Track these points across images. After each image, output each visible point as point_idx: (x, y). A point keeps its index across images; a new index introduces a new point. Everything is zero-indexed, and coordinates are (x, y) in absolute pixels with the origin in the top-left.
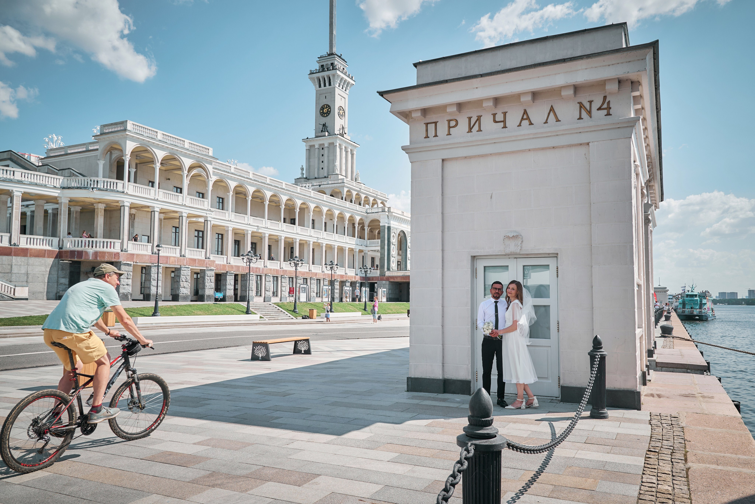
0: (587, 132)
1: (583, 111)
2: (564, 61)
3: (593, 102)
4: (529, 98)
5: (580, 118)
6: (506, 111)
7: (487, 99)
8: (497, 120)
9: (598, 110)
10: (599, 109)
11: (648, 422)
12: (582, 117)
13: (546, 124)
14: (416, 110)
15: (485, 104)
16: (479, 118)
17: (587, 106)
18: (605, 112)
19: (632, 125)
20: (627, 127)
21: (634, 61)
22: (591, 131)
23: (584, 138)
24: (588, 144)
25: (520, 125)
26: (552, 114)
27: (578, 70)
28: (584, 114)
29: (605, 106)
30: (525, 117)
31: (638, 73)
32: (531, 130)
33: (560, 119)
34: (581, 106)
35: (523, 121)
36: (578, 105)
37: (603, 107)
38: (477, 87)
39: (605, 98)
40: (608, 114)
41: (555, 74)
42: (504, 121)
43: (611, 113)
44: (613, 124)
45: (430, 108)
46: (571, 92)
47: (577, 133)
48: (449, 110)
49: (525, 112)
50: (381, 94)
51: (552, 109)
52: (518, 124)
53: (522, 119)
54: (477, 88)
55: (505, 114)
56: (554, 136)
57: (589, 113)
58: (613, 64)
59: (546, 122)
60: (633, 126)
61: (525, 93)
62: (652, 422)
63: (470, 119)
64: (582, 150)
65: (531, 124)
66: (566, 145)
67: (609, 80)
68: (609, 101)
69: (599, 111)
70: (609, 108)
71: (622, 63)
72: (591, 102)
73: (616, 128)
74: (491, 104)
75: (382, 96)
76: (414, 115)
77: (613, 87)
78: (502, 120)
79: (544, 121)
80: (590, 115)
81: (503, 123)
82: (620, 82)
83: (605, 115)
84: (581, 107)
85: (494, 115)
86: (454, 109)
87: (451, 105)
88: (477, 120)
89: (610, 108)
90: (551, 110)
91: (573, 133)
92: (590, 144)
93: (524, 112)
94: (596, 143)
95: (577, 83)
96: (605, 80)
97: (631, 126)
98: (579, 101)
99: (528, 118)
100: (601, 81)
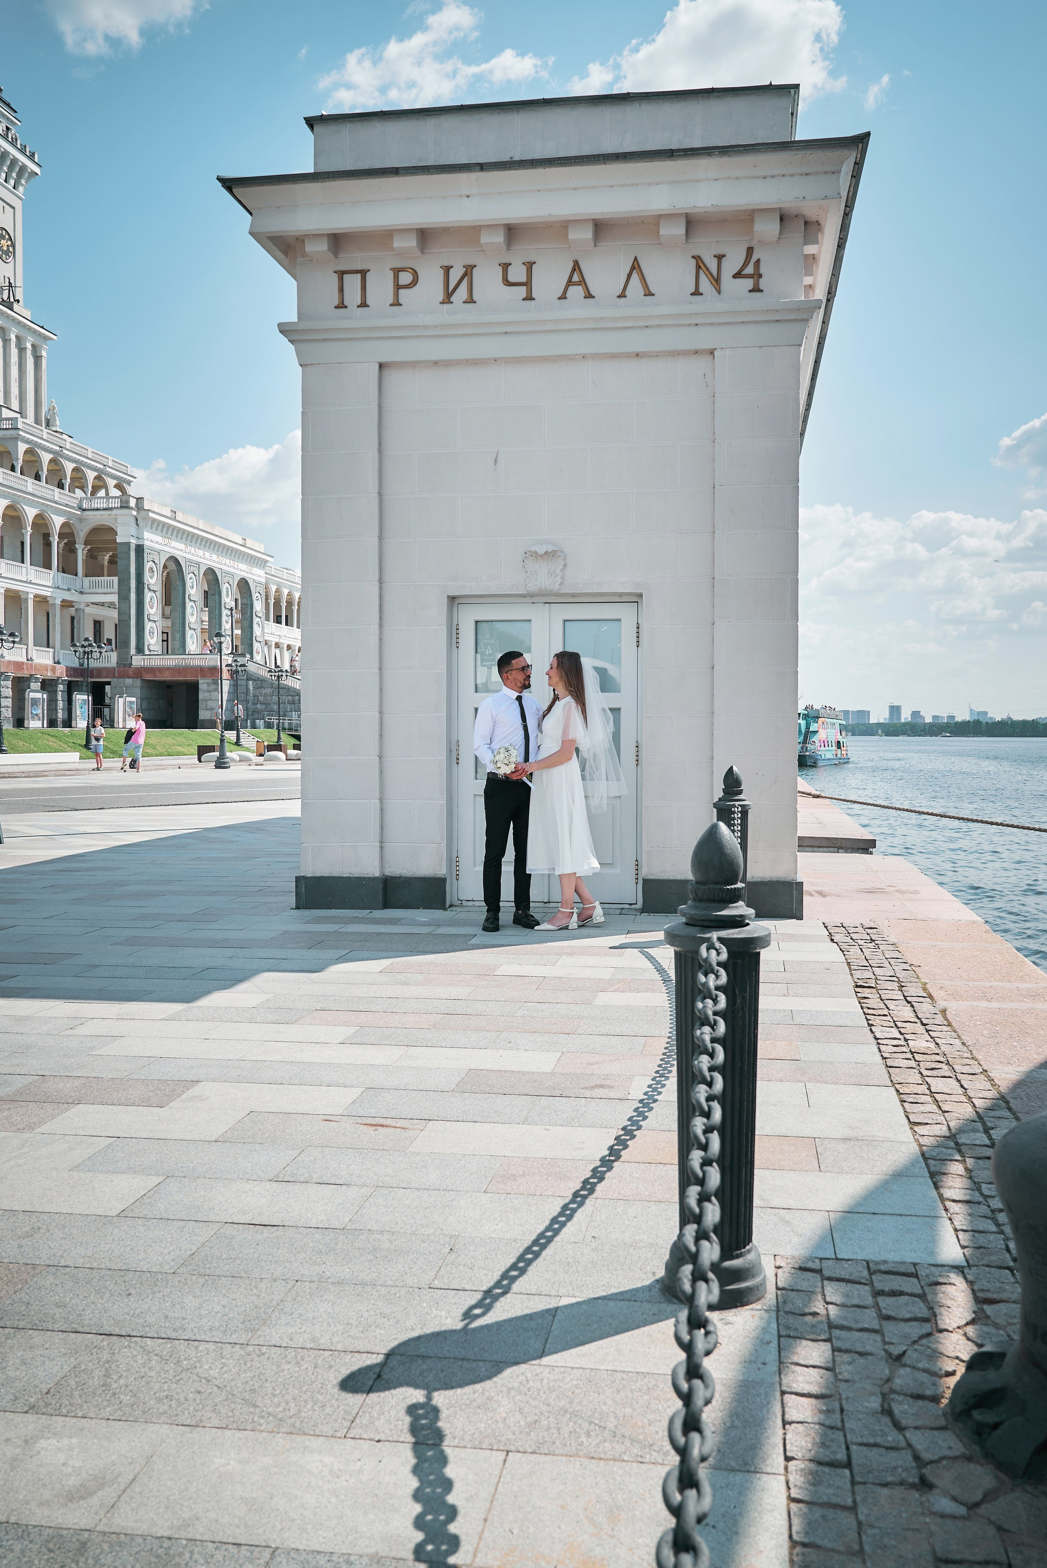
0: (711, 324)
1: (703, 278)
2: (670, 154)
3: (724, 259)
4: (588, 234)
5: (697, 293)
6: (533, 260)
7: (492, 227)
8: (511, 279)
9: (735, 276)
10: (738, 275)
11: (828, 939)
12: (701, 290)
13: (622, 299)
14: (316, 236)
15: (485, 239)
16: (469, 271)
17: (712, 265)
18: (749, 283)
19: (805, 317)
20: (795, 320)
21: (816, 174)
22: (719, 324)
23: (704, 339)
24: (712, 352)
25: (563, 297)
26: (635, 276)
27: (697, 181)
28: (705, 284)
29: (750, 270)
30: (576, 278)
31: (825, 202)
32: (588, 310)
33: (653, 291)
34: (700, 264)
35: (571, 288)
36: (694, 261)
37: (745, 272)
38: (468, 193)
39: (750, 250)
40: (756, 289)
41: (649, 184)
42: (528, 284)
43: (761, 288)
44: (767, 311)
45: (348, 234)
46: (680, 230)
47: (689, 325)
48: (399, 243)
49: (576, 267)
50: (228, 184)
51: (636, 266)
52: (560, 294)
53: (570, 282)
54: (468, 196)
55: (530, 266)
56: (641, 327)
57: (716, 281)
58: (772, 177)
59: (622, 295)
60: (807, 320)
61: (578, 222)
62: (836, 939)
63: (447, 269)
64: (700, 364)
65: (589, 296)
66: (665, 352)
67: (763, 210)
68: (758, 261)
69: (738, 280)
70: (757, 275)
71: (792, 175)
72: (720, 258)
73: (771, 321)
74: (499, 238)
75: (230, 189)
76: (310, 247)
77: (768, 228)
78: (524, 279)
79: (619, 292)
80: (717, 287)
81: (524, 288)
82: (783, 218)
83: (750, 291)
84: (698, 267)
85: (505, 267)
86: (411, 242)
87: (404, 231)
88: (465, 274)
89: (760, 276)
90: (633, 268)
91: (681, 325)
92: (716, 353)
93: (574, 266)
94: (728, 352)
95: (695, 211)
96: (754, 211)
97: (802, 320)
98: (695, 254)
99: (583, 282)
100: (745, 211)
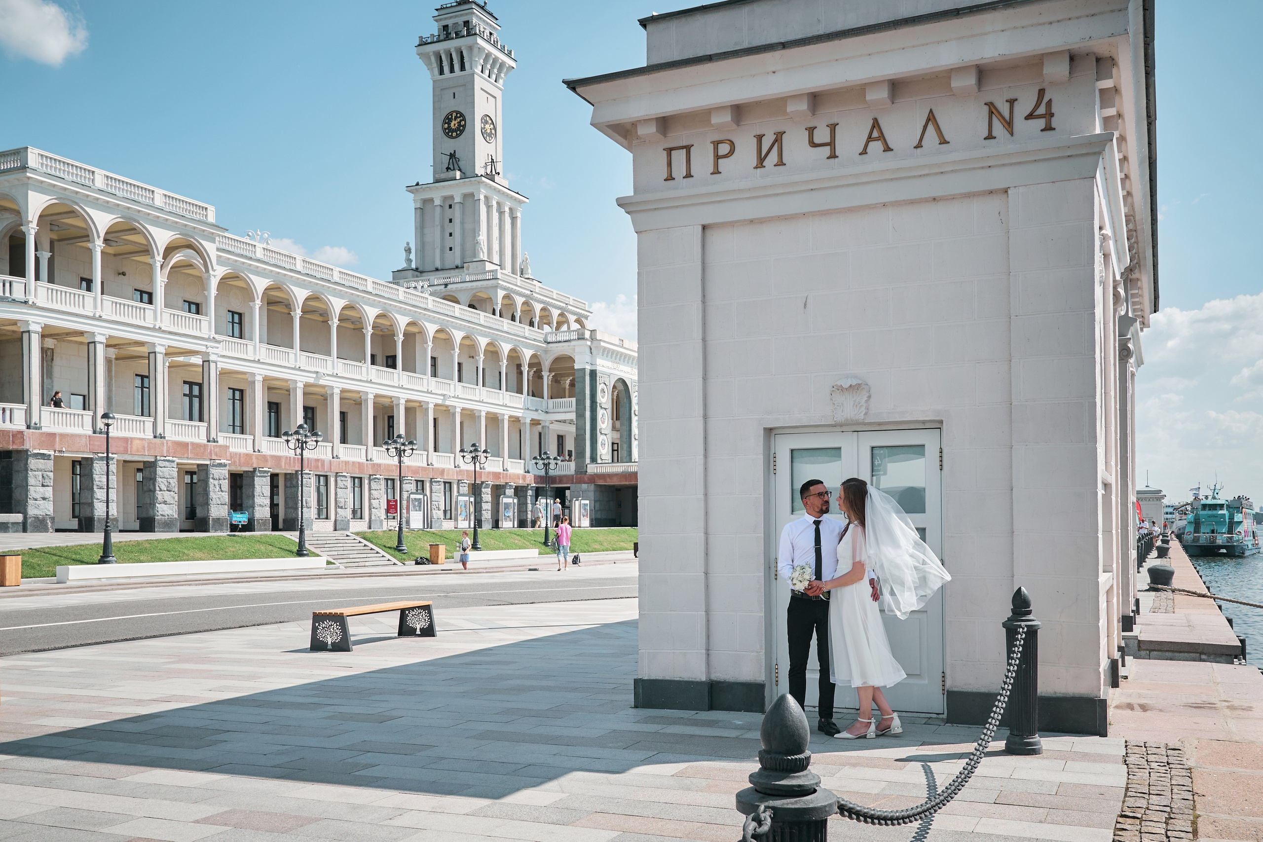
0: (1004, 165)
1: (996, 123)
2: (956, 13)
3: (1016, 103)
4: (883, 94)
5: (990, 137)
6: (836, 122)
7: (796, 97)
8: (817, 140)
9: (1027, 118)
10: (1030, 116)
11: (1121, 760)
12: (994, 134)
13: (919, 150)
14: (647, 121)
15: (791, 108)
16: (779, 138)
17: (1005, 110)
18: (1041, 123)
19: (1097, 150)
20: (1087, 154)
21: (1102, 13)
22: (1011, 164)
23: (996, 179)
24: (1006, 191)
25: (864, 152)
26: (931, 128)
27: (985, 34)
28: (998, 128)
29: (1042, 110)
30: (875, 134)
31: (1111, 39)
32: (888, 162)
33: (947, 139)
34: (992, 110)
35: (871, 143)
36: (986, 108)
37: (1036, 113)
38: (774, 70)
39: (1042, 92)
40: (1049, 128)
41: (938, 42)
42: (832, 144)
43: (1053, 126)
44: (1059, 148)
45: (675, 115)
46: (971, 80)
47: (982, 168)
48: (715, 120)
49: (876, 124)
50: (572, 86)
51: (931, 118)
52: (861, 150)
53: (870, 139)
54: (774, 72)
55: (833, 127)
56: (937, 174)
57: (1009, 125)
58: (1058, 21)
59: (919, 146)
60: (1099, 153)
61: (875, 84)
62: (1130, 760)
63: (760, 138)
64: (994, 204)
65: (888, 149)
66: (961, 194)
67: (1051, 53)
68: (1050, 101)
69: (1030, 121)
70: (1049, 115)
71: (1078, 18)
72: (1012, 102)
73: (1063, 157)
74: (803, 106)
75: (574, 89)
76: (642, 131)
77: (1058, 70)
78: (828, 140)
79: (916, 143)
80: (1010, 130)
81: (829, 147)
82: (1072, 58)
83: (1042, 130)
84: (991, 113)
85: (811, 130)
86: (727, 118)
87: (720, 108)
88: (776, 141)
89: (1052, 115)
90: (928, 120)
91: (974, 169)
92: (1010, 192)
93: (874, 123)
94: (1021, 189)
95: (984, 61)
96: (1043, 55)
97: (1095, 153)
98: (988, 100)
99: (882, 137)
100: (1034, 56)
